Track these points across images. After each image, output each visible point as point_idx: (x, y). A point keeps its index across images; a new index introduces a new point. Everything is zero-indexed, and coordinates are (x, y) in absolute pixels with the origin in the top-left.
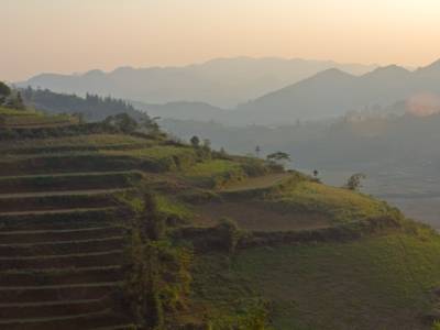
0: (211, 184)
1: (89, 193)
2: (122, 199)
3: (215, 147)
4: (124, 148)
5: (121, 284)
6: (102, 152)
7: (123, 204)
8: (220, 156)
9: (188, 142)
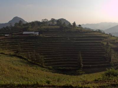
0: (115, 41)
1: (97, 41)
2: (102, 42)
3: (113, 35)
4: (100, 35)
5: (105, 55)
6: (97, 35)
7: (102, 43)
8: (114, 36)
9: (109, 34)
